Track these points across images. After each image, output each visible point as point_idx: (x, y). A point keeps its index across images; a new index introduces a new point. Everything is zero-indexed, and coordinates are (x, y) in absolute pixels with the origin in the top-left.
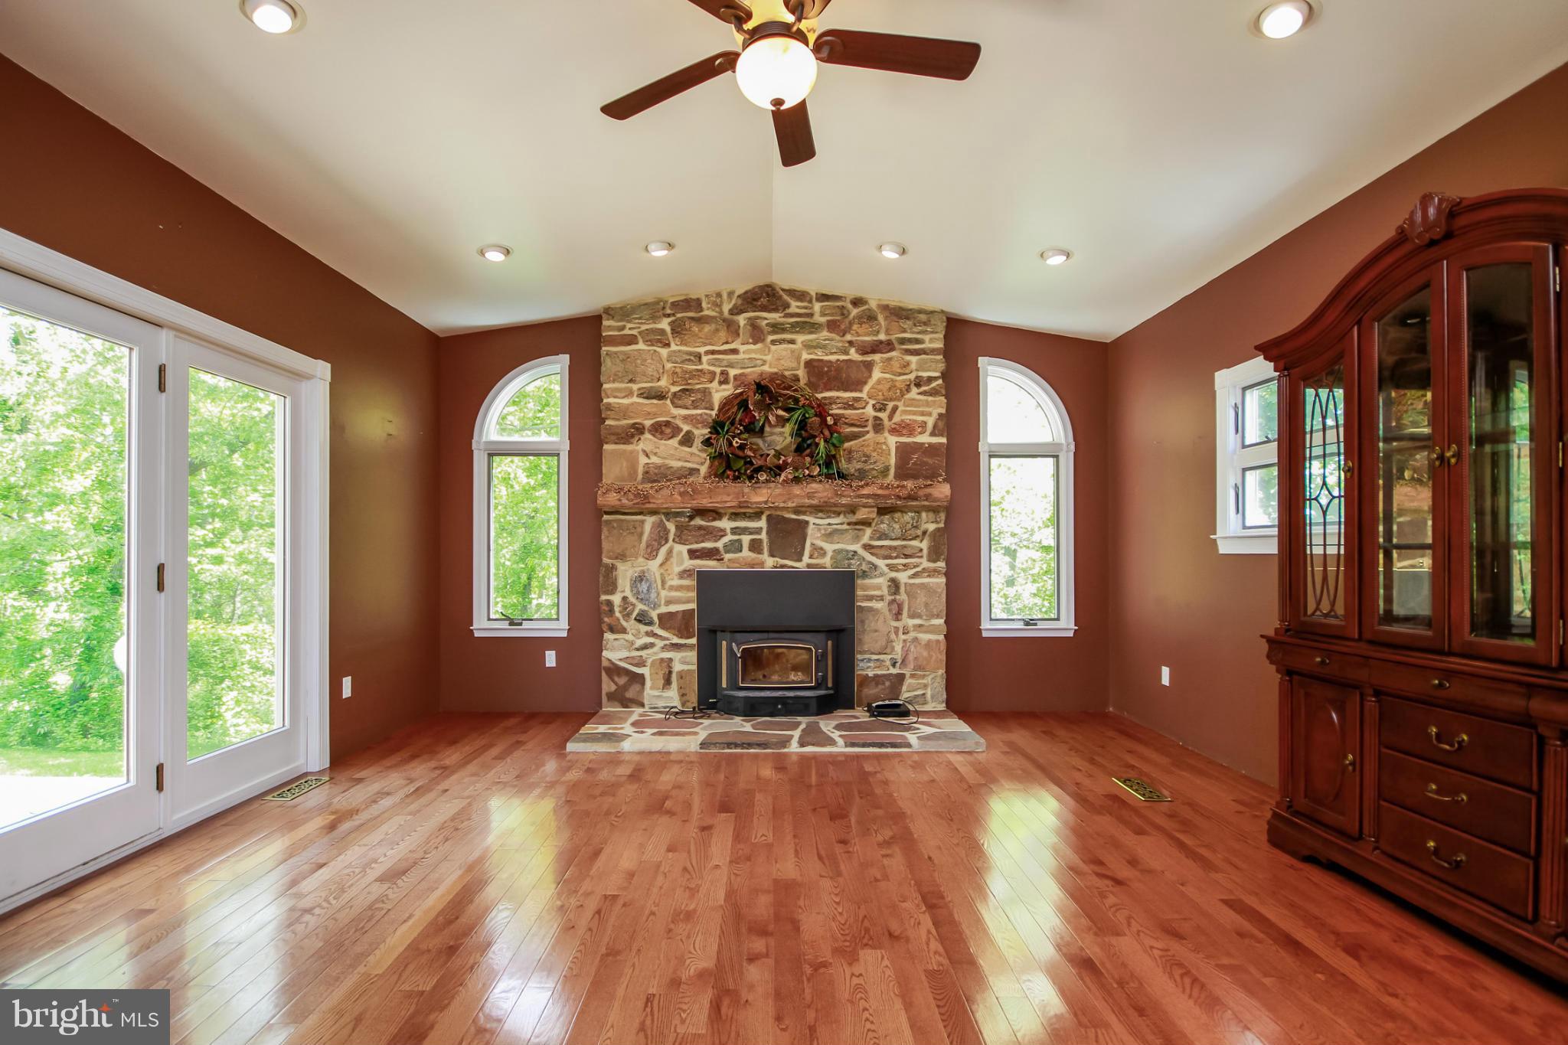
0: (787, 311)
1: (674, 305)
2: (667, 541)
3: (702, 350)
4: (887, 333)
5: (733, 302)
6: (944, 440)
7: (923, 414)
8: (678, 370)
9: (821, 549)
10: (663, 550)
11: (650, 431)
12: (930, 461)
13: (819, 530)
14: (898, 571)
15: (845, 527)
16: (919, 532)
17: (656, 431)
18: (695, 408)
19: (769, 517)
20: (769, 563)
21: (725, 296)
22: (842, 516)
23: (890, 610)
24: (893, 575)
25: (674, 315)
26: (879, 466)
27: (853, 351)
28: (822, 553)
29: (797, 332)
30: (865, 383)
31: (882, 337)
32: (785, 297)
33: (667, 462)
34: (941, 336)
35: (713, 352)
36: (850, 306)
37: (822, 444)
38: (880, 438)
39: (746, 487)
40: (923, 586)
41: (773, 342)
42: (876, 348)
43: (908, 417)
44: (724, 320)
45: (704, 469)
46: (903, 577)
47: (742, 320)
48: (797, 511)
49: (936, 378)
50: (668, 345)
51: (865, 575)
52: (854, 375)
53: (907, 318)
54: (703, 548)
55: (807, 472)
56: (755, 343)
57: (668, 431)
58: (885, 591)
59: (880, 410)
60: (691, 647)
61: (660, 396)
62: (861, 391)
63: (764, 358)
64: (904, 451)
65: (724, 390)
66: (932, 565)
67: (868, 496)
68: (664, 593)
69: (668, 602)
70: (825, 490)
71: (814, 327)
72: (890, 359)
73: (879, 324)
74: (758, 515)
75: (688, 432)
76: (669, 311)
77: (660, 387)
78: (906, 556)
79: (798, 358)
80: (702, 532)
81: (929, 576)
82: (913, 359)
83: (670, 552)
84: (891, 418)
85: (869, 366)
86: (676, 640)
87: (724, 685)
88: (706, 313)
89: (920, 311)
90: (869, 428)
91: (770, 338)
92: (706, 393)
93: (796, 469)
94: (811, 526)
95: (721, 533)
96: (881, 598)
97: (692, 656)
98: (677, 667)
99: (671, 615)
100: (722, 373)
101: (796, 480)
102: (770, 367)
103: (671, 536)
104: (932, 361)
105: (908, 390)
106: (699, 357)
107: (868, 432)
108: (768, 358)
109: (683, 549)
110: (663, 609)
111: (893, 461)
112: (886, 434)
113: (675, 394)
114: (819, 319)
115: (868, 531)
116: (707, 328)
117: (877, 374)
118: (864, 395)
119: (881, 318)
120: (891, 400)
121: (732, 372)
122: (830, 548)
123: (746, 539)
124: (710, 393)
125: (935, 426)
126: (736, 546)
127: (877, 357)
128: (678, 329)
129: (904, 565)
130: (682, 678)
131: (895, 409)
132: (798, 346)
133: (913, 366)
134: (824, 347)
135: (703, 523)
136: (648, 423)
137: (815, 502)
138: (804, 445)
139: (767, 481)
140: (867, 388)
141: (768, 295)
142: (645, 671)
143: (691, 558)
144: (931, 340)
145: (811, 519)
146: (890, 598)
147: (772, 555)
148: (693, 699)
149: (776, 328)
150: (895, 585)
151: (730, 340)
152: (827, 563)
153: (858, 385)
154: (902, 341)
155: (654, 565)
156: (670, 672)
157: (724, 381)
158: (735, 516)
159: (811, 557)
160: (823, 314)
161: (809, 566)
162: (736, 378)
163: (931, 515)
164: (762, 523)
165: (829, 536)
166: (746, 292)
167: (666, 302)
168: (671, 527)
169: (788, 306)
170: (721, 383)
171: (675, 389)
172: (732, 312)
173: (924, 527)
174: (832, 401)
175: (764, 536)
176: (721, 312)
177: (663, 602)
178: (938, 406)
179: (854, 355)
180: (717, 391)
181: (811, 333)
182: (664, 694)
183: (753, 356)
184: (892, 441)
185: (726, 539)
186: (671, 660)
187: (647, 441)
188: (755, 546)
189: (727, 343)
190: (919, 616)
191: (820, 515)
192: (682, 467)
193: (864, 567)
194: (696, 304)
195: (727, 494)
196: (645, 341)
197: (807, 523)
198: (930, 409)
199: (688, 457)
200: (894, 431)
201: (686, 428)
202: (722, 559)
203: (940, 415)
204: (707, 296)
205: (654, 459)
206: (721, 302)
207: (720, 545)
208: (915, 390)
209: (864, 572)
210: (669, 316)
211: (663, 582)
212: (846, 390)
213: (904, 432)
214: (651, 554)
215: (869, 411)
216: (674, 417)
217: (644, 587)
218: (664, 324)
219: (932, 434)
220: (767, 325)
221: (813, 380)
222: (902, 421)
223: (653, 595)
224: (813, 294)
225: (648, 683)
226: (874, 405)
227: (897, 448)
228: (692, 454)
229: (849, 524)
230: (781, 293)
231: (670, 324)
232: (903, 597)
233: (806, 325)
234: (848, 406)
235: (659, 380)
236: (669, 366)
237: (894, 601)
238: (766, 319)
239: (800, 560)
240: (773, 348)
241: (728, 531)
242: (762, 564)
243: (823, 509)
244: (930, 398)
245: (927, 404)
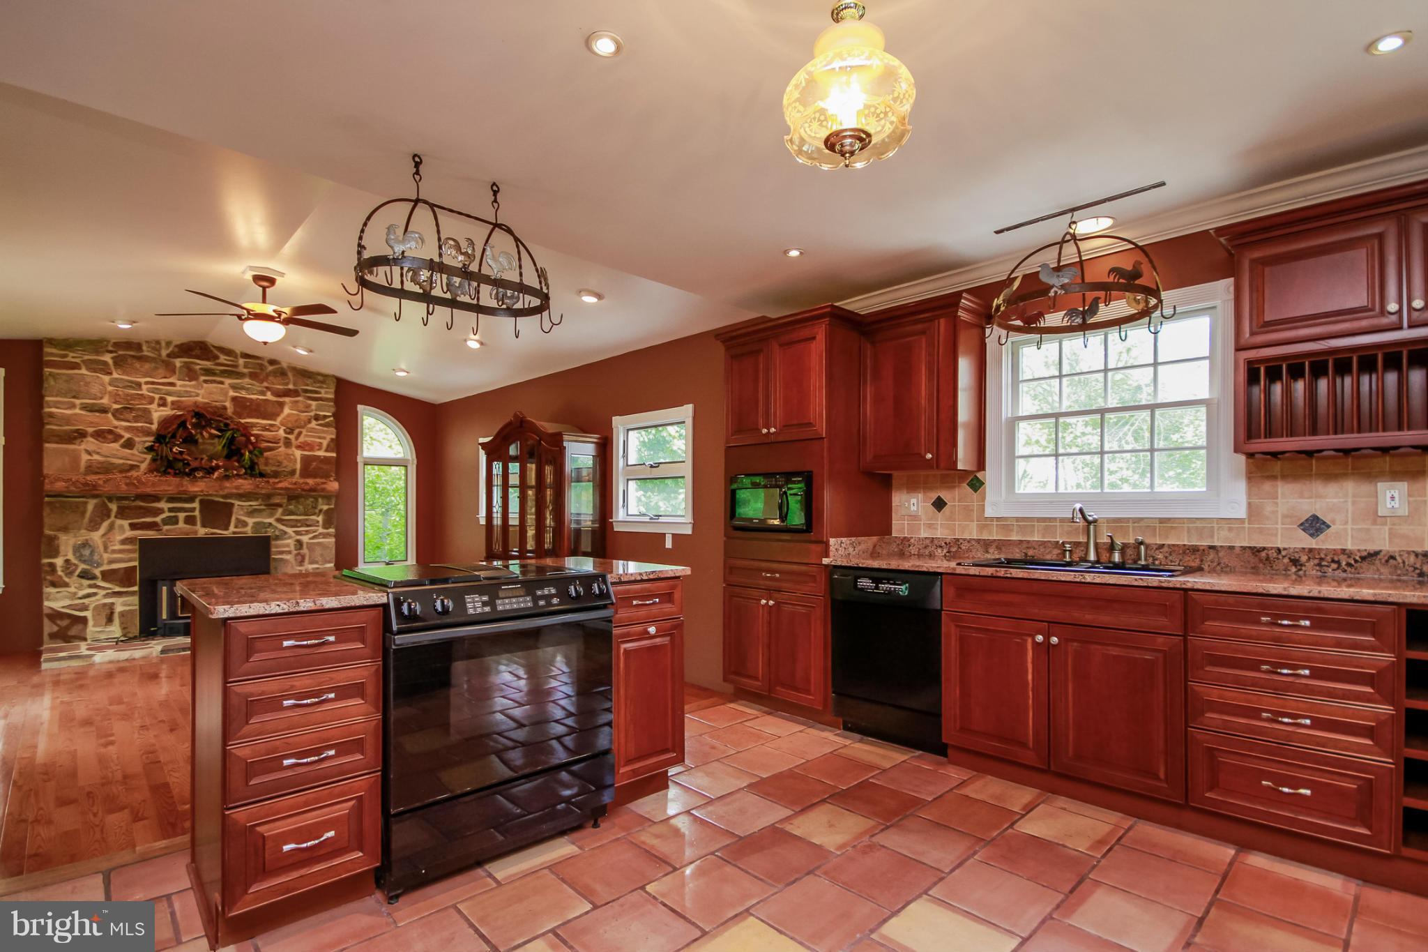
0: (217, 361)
1: (116, 344)
2: (109, 517)
3: (143, 380)
4: (294, 385)
5: (171, 349)
6: (334, 455)
7: (320, 438)
8: (120, 393)
9: (244, 521)
10: (105, 524)
11: (92, 436)
12: (325, 467)
13: (242, 509)
14: (301, 535)
15: (263, 507)
16: (317, 511)
17: (99, 436)
18: (136, 422)
19: (201, 502)
20: (202, 532)
21: (163, 344)
22: (260, 500)
23: (296, 560)
24: (298, 537)
25: (115, 352)
26: (289, 469)
27: (269, 393)
28: (245, 524)
29: (225, 377)
30: (278, 415)
31: (291, 386)
32: (216, 352)
33: (109, 459)
34: (333, 390)
35: (153, 383)
36: (266, 364)
37: (247, 453)
38: (289, 451)
39: (186, 481)
40: (319, 544)
41: (205, 381)
42: (287, 393)
43: (309, 440)
44: (163, 361)
45: (144, 466)
46: (305, 539)
47: (178, 362)
48: (225, 497)
49: (329, 416)
50: (111, 374)
51: (277, 538)
52: (270, 409)
53: (310, 378)
54: (143, 522)
55: (235, 472)
56: (190, 381)
57: (110, 437)
58: (292, 548)
59: (289, 433)
60: (133, 593)
61: (104, 410)
62: (275, 420)
63: (199, 392)
64: (306, 461)
65: (163, 411)
66: (325, 531)
67: (281, 489)
68: (106, 556)
69: (111, 562)
70: (250, 484)
71: (240, 375)
72: (297, 402)
73: (289, 379)
74: (192, 500)
75: (129, 439)
76: (111, 348)
77: (103, 404)
78: (308, 526)
79: (226, 394)
80: (142, 511)
81: (324, 538)
82: (314, 403)
83: (111, 527)
84: (297, 438)
85: (281, 405)
86: (117, 589)
87: (164, 617)
88: (146, 353)
89: (319, 374)
90: (281, 444)
91: (203, 378)
92: (147, 412)
93: (226, 470)
94: (236, 507)
95: (161, 511)
96: (289, 552)
97: (135, 599)
98: (119, 608)
99: (114, 571)
100: (161, 398)
101: (227, 477)
102: (203, 398)
103: (113, 514)
104: (326, 405)
105: (310, 422)
106: (139, 385)
107: (280, 447)
108: (201, 392)
109: (126, 523)
110: (105, 567)
111: (298, 466)
112: (294, 449)
113: (117, 410)
114: (242, 369)
115: (280, 510)
116: (147, 366)
117: (287, 411)
118: (277, 423)
119: (290, 374)
120: (298, 427)
121: (170, 399)
122: (251, 521)
123: (182, 516)
124: (150, 412)
125: (328, 446)
126: (174, 521)
127: (287, 399)
128: (119, 362)
129: (307, 531)
130: (123, 616)
131: (300, 433)
132: (226, 386)
133: (313, 407)
134: (247, 389)
135: (142, 504)
136: (90, 430)
137: (241, 491)
138: (233, 451)
139: (202, 477)
140: (279, 419)
141: (201, 348)
142: (88, 614)
143: (132, 530)
144: (326, 393)
145: (237, 503)
146: (296, 552)
147: (204, 526)
148: (135, 630)
149: (208, 372)
150: (299, 544)
151: (168, 376)
152: (248, 531)
153: (273, 416)
154: (306, 391)
155: (96, 537)
156: (112, 613)
157: (163, 403)
158: (171, 500)
159: (236, 527)
160: (246, 366)
161: (234, 533)
162: (173, 403)
163: (325, 501)
164: (196, 505)
165: (251, 513)
166: (182, 344)
167: (108, 341)
168: (114, 507)
169: (218, 358)
170: (159, 405)
171: (116, 406)
172: (169, 356)
173: (320, 507)
174: (254, 425)
175: (197, 513)
176: (160, 355)
177: (106, 562)
178: (331, 434)
179: (269, 396)
180: (156, 411)
181: (237, 378)
182: (107, 630)
183: (188, 389)
184: (298, 454)
185: (163, 516)
186: (113, 604)
187: (90, 443)
188: (190, 520)
189: (165, 378)
190: (317, 562)
191: (244, 499)
192: (123, 464)
193: (277, 533)
194: (138, 347)
195: (170, 484)
196: (88, 369)
197: (233, 504)
198: (325, 435)
199: (130, 457)
200: (298, 447)
201: (127, 435)
202: (161, 530)
203: (332, 439)
204: (147, 342)
205: (96, 457)
206: (160, 348)
207: (158, 519)
208: (314, 422)
209: (277, 536)
210: (111, 352)
211: (106, 548)
212: (264, 418)
213: (307, 448)
214: (94, 526)
215: (281, 433)
216: (116, 427)
217: (87, 552)
218: (108, 358)
219: (326, 451)
220: (201, 369)
221: (238, 410)
222: (306, 441)
223: (96, 557)
224: (238, 352)
225: (91, 623)
226: (284, 430)
227: (302, 458)
228: (133, 455)
229: (265, 505)
230: (212, 348)
231: (112, 358)
232: (305, 551)
233: (232, 373)
234: (265, 429)
235: (101, 398)
236: (110, 388)
237: (299, 554)
238: (199, 364)
239: (227, 529)
240: (205, 385)
241: (166, 509)
242: (196, 532)
243: (246, 496)
244: (325, 429)
245: (323, 432)
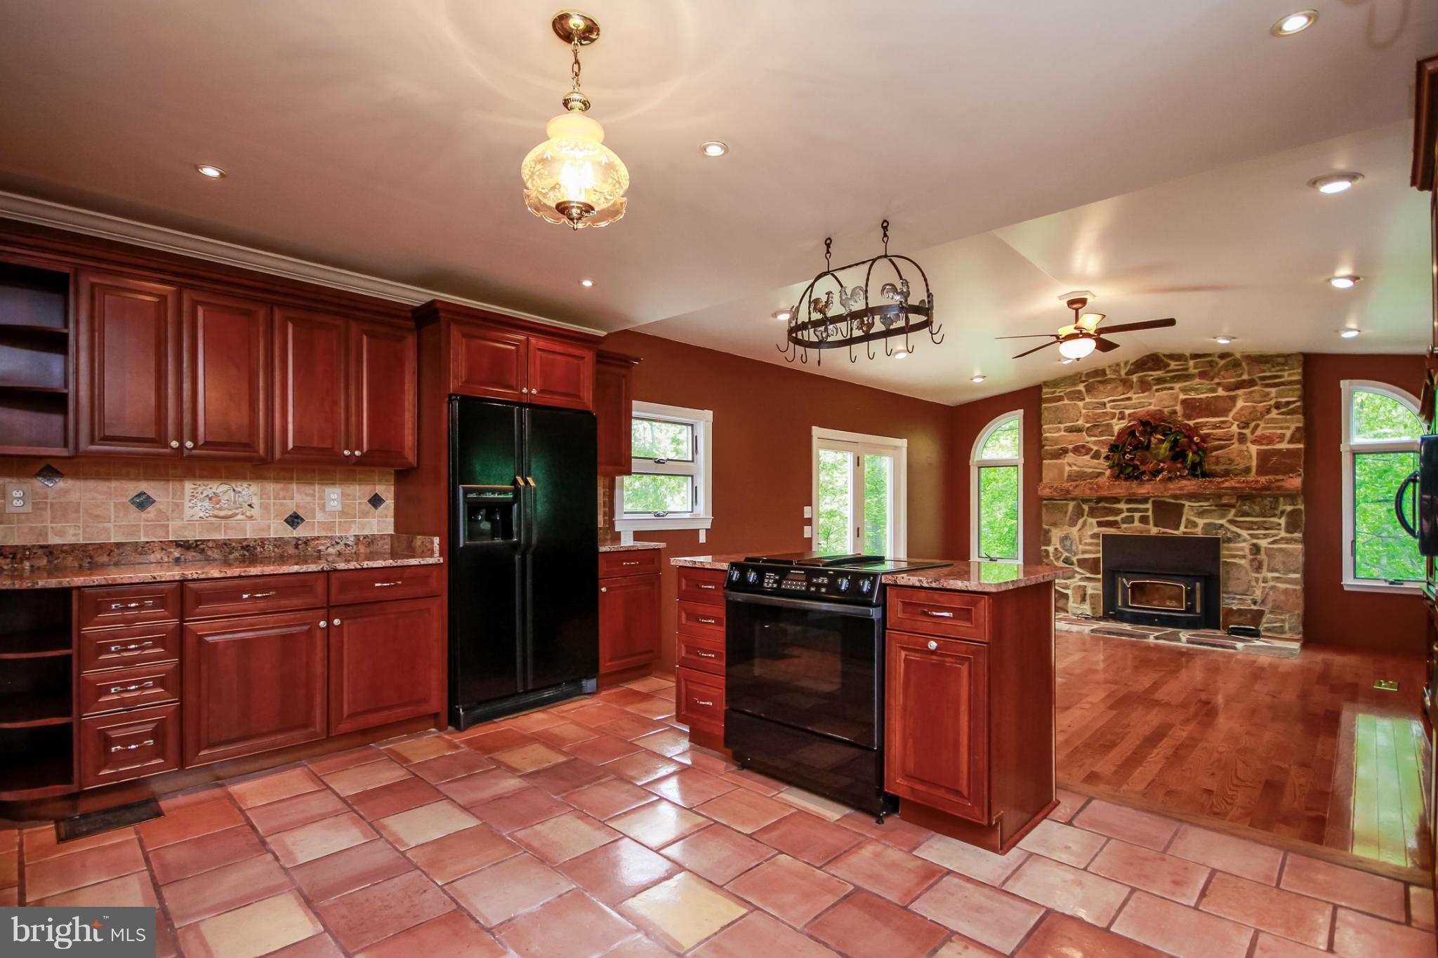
0: (1168, 369)
1: (1087, 375)
2: (1083, 515)
3: (1106, 400)
4: (1249, 374)
5: (1128, 368)
6: (1301, 446)
7: (1281, 428)
8: (1090, 414)
9: (1194, 522)
10: (1081, 521)
11: (1072, 451)
12: (1288, 461)
13: (1192, 510)
14: (1259, 538)
15: (1213, 508)
16: (1278, 512)
17: (1076, 451)
18: (1102, 436)
19: (1154, 502)
20: (1154, 531)
21: (1122, 365)
22: (1211, 501)
23: (1251, 565)
24: (1255, 541)
25: (1087, 381)
26: (1242, 467)
27: (1220, 389)
28: (1195, 525)
29: (1175, 382)
30: (1230, 410)
31: (1245, 377)
32: (1166, 360)
33: (1083, 469)
34: (1300, 371)
35: (1114, 401)
36: (1218, 360)
37: (1191, 454)
38: (1244, 447)
39: (1134, 484)
40: (1281, 550)
41: (1157, 390)
42: (1240, 385)
43: (1267, 432)
44: (1121, 380)
45: (1108, 472)
46: (1263, 543)
47: (1135, 378)
48: (1175, 497)
49: (1294, 402)
50: (1084, 399)
51: (1229, 540)
52: (1221, 405)
53: (1269, 362)
54: (1107, 521)
55: (1178, 473)
56: (1143, 392)
57: (1083, 450)
58: (1247, 552)
59: (1243, 428)
60: (1097, 580)
61: (1079, 430)
62: (1227, 416)
63: (1150, 401)
64: (1264, 457)
65: (1122, 423)
66: (1289, 535)
67: (1227, 488)
68: (1081, 547)
69: (1084, 552)
70: (1193, 485)
71: (1189, 377)
72: (1252, 392)
73: (1244, 369)
74: (1145, 501)
75: (1097, 451)
76: (1084, 379)
77: (1078, 425)
78: (1267, 529)
79: (1177, 398)
80: (1106, 511)
81: (1286, 543)
82: (1273, 390)
83: (1084, 524)
84: (1253, 432)
85: (1233, 399)
86: (1089, 575)
87: (1120, 604)
88: (1109, 376)
89: (1279, 356)
90: (1235, 440)
91: (1155, 387)
92: (1110, 426)
93: (1169, 472)
94: (1186, 507)
95: (1120, 511)
96: (1244, 557)
97: (1100, 586)
98: (1089, 591)
99: (1085, 560)
100: (1120, 413)
101: (1170, 479)
102: (1155, 406)
103: (1086, 513)
104: (1290, 390)
105: (1269, 412)
106: (1104, 405)
107: (1233, 444)
108: (1152, 401)
109: (1094, 521)
110: (1081, 556)
111: (1254, 463)
112: (1249, 444)
113: (1088, 428)
114: (1192, 371)
115: (1233, 511)
116: (1109, 387)
117: (1240, 404)
118: (1230, 418)
119: (1244, 365)
120: (1253, 420)
121: (1127, 412)
122: (1201, 522)
123: (1137, 515)
124: (1112, 426)
125: (1293, 436)
126: (1130, 520)
127: (1240, 392)
128: (1089, 389)
129: (1264, 535)
130: (1093, 598)
131: (1257, 426)
132: (1177, 390)
133: (1273, 395)
134: (1196, 389)
135: (1107, 505)
136: (1070, 447)
137: (1185, 492)
138: (1178, 455)
139: (1148, 480)
140: (1231, 414)
141: (1153, 361)
142: (1069, 592)
143: (1099, 527)
144: (1290, 375)
145: (1187, 503)
146: (1251, 557)
147: (1156, 525)
148: (1101, 613)
149: (1159, 381)
150: (1256, 549)
151: (1125, 392)
152: (1198, 532)
153: (1224, 412)
154: (1263, 378)
155: (1074, 531)
156: (1085, 594)
157: (1122, 418)
158: (1129, 501)
159: (1186, 527)
160: (1195, 368)
161: (1184, 533)
162: (1130, 415)
163: (1288, 500)
164: (1149, 506)
165: (1201, 514)
166: (1137, 361)
167: (1081, 374)
168: (1086, 507)
169: (1169, 365)
170: (1119, 419)
171: (1088, 425)
172: (1127, 374)
173: (1281, 508)
174: (1204, 425)
175: (1150, 513)
176: (1120, 375)
177: (1080, 552)
178: (1297, 422)
179: (1221, 392)
180: (1117, 425)
181: (1185, 381)
182: (1082, 607)
183: (1142, 400)
184: (1254, 449)
185: (1123, 515)
186: (1085, 587)
187: (1070, 457)
188: (1144, 520)
189: (1124, 394)
190: (1277, 571)
191: (1193, 500)
192: (1093, 472)
193: (1229, 535)
194: (1103, 372)
195: (1121, 488)
196: (1068, 399)
197: (1183, 505)
198: (1288, 425)
199: (1097, 466)
200: (1254, 442)
201: (1095, 448)
202: (1120, 528)
203: (1298, 429)
204: (1110, 367)
205: (1075, 468)
206: (1120, 369)
207: (1118, 518)
208: (1274, 411)
209: (1229, 538)
210: (1083, 382)
211: (1081, 541)
212: (1214, 416)
213: (1264, 442)
214: (1073, 524)
215: (1235, 429)
216: (1088, 442)
217: (1068, 543)
218: (1081, 387)
219: (1290, 442)
220: (1153, 379)
221: (1187, 412)
222: (1263, 434)
223: (1074, 548)
224: (1188, 355)
225: (1071, 599)
226: (1238, 425)
227: (1258, 453)
228: (1099, 464)
229: (1216, 506)
230: (1163, 358)
231: (1085, 386)
232: (1263, 556)
233: (1183, 376)
234: (1215, 427)
235: (1077, 420)
236: (1084, 411)
237: (1255, 559)
238: (1152, 376)
239: (1177, 529)
240: (1157, 394)
241: (1125, 510)
242: (1149, 531)
243: (1192, 496)
244: (1289, 417)
245: (1286, 421)
